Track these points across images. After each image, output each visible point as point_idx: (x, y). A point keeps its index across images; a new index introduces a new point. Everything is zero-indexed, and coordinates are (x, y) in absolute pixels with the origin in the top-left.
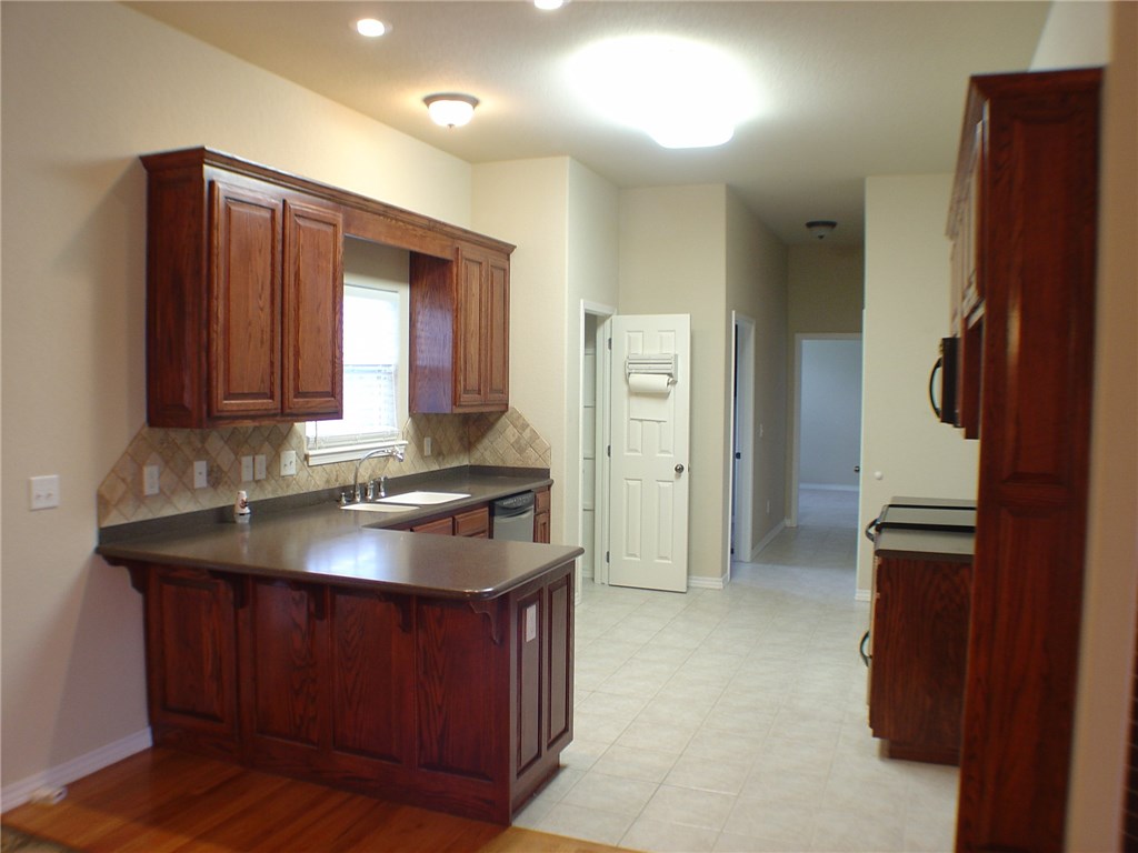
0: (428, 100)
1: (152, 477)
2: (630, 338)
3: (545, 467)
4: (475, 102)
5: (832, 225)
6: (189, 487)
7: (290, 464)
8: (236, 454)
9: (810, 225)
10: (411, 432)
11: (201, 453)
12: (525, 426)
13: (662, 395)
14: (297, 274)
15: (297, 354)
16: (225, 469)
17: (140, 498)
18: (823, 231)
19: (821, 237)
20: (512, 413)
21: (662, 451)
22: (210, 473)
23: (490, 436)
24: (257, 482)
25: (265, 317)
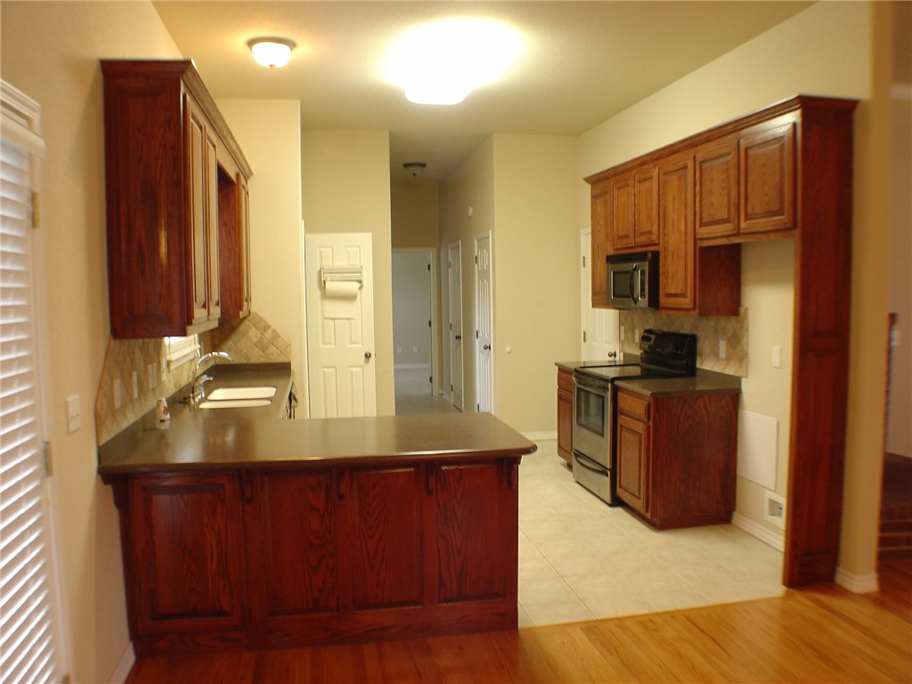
0: (251, 43)
2: (321, 253)
3: (286, 360)
4: (292, 45)
5: (423, 165)
6: (131, 399)
7: (164, 371)
9: (406, 165)
11: (134, 364)
12: (267, 327)
13: (351, 298)
14: (209, 190)
16: (143, 377)
18: (417, 170)
19: (415, 175)
20: (254, 317)
21: (352, 343)
22: (138, 383)
23: (235, 337)
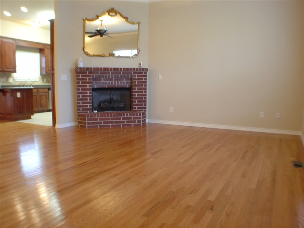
4: (39, 23)
7: (11, 80)
10: (41, 78)
24: (4, 82)
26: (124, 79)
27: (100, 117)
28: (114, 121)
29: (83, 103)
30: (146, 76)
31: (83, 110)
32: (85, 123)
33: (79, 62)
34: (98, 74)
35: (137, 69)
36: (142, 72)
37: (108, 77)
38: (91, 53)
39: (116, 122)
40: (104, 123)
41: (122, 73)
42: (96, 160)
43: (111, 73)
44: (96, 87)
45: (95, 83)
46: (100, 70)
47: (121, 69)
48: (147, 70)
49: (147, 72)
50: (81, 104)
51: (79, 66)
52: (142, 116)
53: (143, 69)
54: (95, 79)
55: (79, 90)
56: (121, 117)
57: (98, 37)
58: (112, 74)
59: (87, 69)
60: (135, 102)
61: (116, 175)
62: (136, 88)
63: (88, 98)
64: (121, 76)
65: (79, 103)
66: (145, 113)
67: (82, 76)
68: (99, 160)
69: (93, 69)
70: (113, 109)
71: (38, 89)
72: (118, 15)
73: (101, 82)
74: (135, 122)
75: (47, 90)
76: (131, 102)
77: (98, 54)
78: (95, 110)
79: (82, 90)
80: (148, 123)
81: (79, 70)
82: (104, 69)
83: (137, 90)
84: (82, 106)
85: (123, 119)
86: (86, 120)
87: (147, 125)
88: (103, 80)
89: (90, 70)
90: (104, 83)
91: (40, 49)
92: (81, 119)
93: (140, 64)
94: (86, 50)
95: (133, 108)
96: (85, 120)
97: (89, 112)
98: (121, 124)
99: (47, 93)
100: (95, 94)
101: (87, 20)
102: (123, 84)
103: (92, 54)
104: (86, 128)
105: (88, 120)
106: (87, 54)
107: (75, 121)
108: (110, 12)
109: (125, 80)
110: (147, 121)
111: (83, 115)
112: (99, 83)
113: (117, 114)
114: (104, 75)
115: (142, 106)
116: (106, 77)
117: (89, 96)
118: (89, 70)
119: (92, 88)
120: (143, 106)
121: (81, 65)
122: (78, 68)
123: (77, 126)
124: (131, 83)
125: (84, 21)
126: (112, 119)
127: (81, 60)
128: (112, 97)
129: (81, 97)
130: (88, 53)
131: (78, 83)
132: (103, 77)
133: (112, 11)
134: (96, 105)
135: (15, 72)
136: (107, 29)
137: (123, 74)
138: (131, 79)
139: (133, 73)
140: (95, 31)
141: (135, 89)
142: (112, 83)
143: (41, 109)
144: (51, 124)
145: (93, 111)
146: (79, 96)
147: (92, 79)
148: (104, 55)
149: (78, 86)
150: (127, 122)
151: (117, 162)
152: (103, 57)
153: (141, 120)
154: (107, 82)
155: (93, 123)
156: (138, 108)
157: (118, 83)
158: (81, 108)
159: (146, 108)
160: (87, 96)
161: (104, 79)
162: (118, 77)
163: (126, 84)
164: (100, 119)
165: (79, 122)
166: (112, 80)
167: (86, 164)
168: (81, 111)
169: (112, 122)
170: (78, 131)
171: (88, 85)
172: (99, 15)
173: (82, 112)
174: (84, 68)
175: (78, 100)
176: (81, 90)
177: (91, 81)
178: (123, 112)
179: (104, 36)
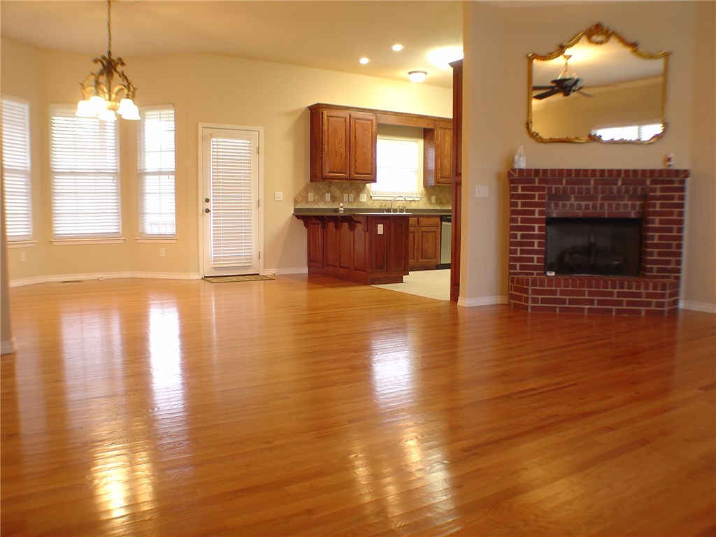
0: (410, 73)
1: (311, 196)
4: (426, 73)
6: (324, 200)
7: (364, 198)
8: (342, 193)
10: (424, 193)
11: (329, 191)
14: (355, 137)
15: (356, 161)
16: (338, 197)
17: (307, 202)
22: (331, 197)
24: (350, 202)
25: (343, 150)
26: (626, 196)
27: (562, 288)
28: (596, 298)
29: (523, 252)
30: (682, 189)
31: (522, 267)
32: (526, 300)
33: (516, 157)
34: (561, 184)
35: (661, 172)
36: (674, 179)
37: (587, 193)
38: (545, 135)
39: (600, 302)
40: (571, 301)
41: (620, 183)
42: (559, 386)
43: (592, 182)
44: (554, 216)
45: (553, 205)
46: (567, 176)
47: (619, 172)
48: (686, 173)
49: (688, 180)
50: (519, 255)
51: (516, 167)
52: (667, 292)
53: (677, 172)
54: (555, 197)
55: (515, 220)
56: (615, 291)
57: (558, 97)
58: (595, 183)
59: (537, 171)
60: (652, 254)
61: (610, 429)
62: (657, 219)
63: (536, 241)
64: (619, 190)
65: (515, 252)
66: (676, 285)
67: (523, 189)
68: (565, 387)
69: (549, 172)
70: (593, 269)
71: (418, 217)
72: (613, 41)
73: (568, 203)
74: (649, 304)
75: (438, 220)
76: (642, 254)
77: (563, 136)
78: (550, 270)
79: (523, 221)
80: (685, 311)
81: (516, 176)
82: (578, 171)
83: (656, 225)
84: (520, 259)
85: (619, 294)
86: (530, 291)
87: (681, 315)
88: (573, 200)
89: (543, 176)
90: (574, 206)
91: (426, 130)
92: (516, 289)
93: (669, 160)
94: (534, 129)
95: (645, 269)
96: (526, 291)
97: (538, 274)
98: (615, 308)
99: (437, 226)
100: (552, 231)
101: (538, 59)
102: (622, 210)
103: (548, 138)
104: (527, 310)
105: (535, 292)
106: (535, 136)
107: (502, 294)
108: (592, 35)
109: (629, 200)
110: (681, 305)
111: (523, 279)
112: (564, 205)
113: (606, 282)
114: (576, 187)
115: (669, 267)
116: (580, 191)
117: (539, 237)
118: (541, 176)
119: (546, 218)
120: (672, 266)
121: (522, 164)
122: (514, 170)
123: (507, 305)
124: (642, 206)
125: (530, 60)
126: (591, 293)
127: (523, 154)
128: (592, 240)
129: (519, 239)
130: (537, 134)
131: (515, 204)
132: (573, 191)
133: (597, 32)
134: (552, 259)
135: (374, 181)
136: (580, 77)
137: (623, 184)
138: (645, 197)
139: (648, 182)
140: (549, 84)
141: (653, 221)
142: (594, 207)
143: (422, 261)
144: (446, 295)
145: (545, 273)
146: (515, 236)
147: (547, 197)
148: (577, 138)
149: (513, 212)
150: (629, 303)
151: (611, 397)
152: (575, 143)
153: (666, 300)
154: (583, 203)
155: (543, 301)
156: (659, 270)
157: (610, 206)
158: (518, 264)
159: (678, 271)
160: (533, 236)
161: (576, 197)
162: (611, 192)
163: (628, 208)
164: (562, 293)
165: (511, 297)
166: (594, 198)
167: (534, 392)
168: (518, 270)
169: (591, 302)
170: (509, 317)
171: (537, 210)
172: (565, 44)
173: (519, 274)
174: (529, 171)
175: (512, 244)
176: (519, 220)
177: (544, 201)
178: (619, 278)
179: (573, 95)
